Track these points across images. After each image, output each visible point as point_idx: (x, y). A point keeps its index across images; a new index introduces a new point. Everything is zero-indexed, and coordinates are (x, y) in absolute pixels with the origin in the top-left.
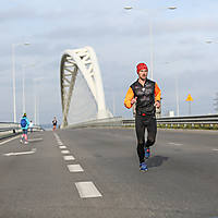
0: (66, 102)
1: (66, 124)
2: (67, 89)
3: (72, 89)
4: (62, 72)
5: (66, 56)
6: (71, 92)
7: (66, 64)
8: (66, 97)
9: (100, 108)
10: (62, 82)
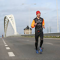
0: (5, 30)
1: (6, 36)
2: (6, 26)
3: (7, 26)
4: (4, 22)
5: (6, 17)
6: (7, 27)
7: (6, 19)
8: (5, 28)
9: (15, 32)
10: (4, 24)
